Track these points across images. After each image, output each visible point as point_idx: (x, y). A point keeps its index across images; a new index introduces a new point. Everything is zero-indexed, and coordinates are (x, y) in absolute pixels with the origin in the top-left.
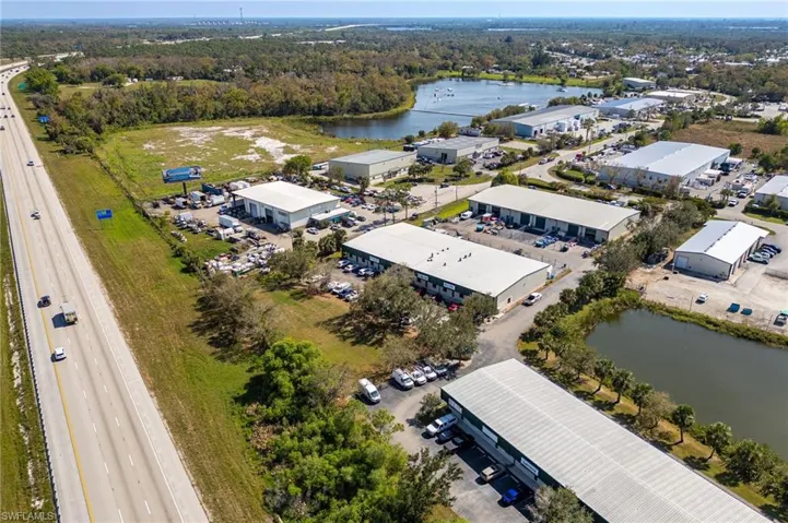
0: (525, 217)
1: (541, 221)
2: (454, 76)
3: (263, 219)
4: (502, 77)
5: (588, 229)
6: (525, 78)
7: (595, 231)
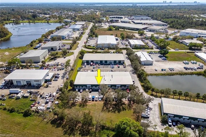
0: (101, 62)
1: (106, 61)
2: (11, 23)
3: (26, 85)
4: (28, 21)
5: (119, 61)
6: (35, 22)
7: (121, 61)
